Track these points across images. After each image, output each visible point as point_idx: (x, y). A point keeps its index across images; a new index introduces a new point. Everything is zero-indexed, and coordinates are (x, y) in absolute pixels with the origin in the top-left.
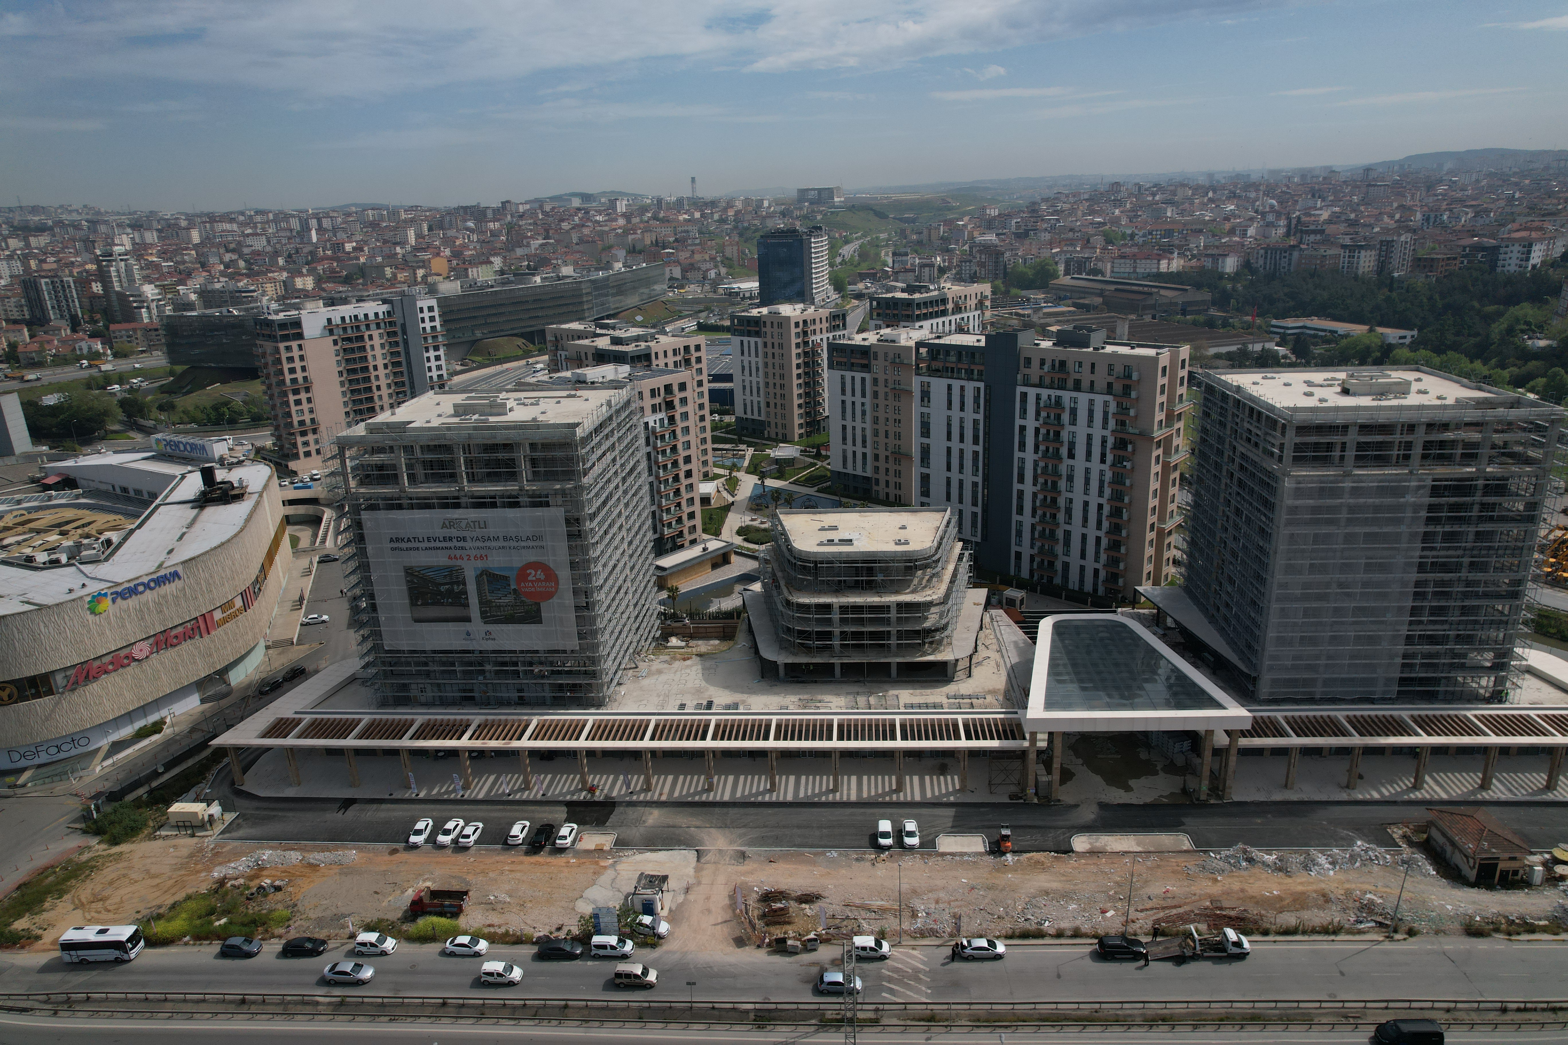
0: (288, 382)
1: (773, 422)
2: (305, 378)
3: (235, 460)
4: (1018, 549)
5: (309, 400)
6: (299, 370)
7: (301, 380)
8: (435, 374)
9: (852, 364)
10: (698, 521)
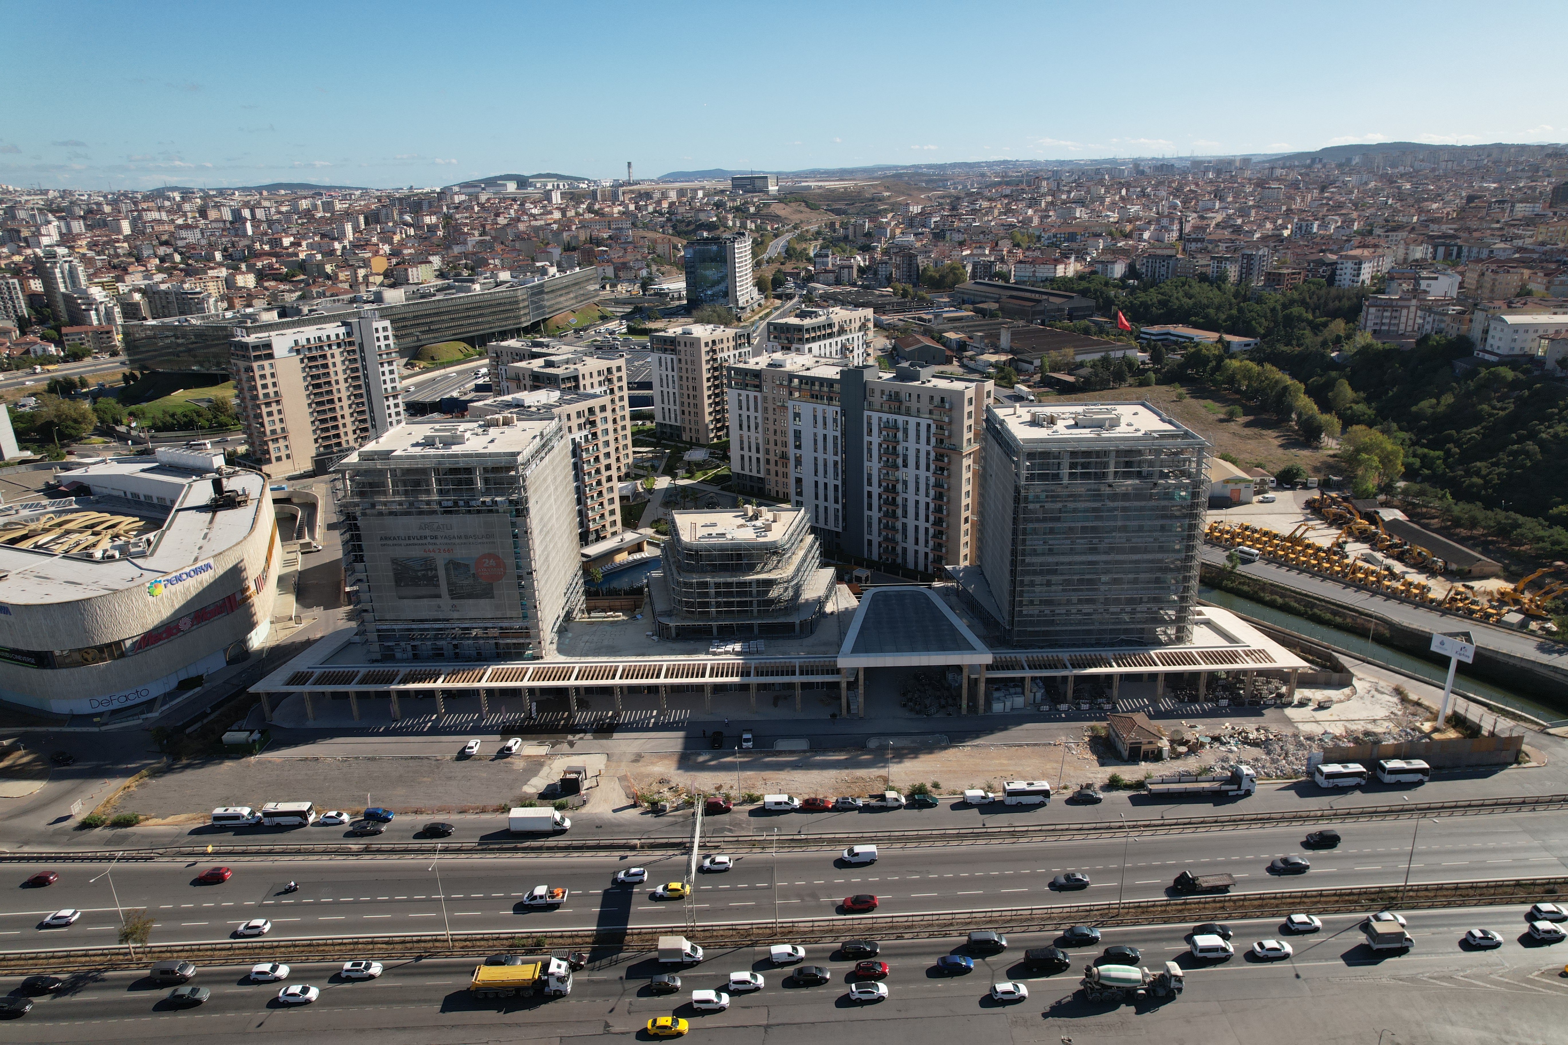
1: (688, 427)
2: (276, 393)
4: (869, 537)
5: (280, 412)
7: (272, 395)
9: (746, 385)
10: (618, 517)
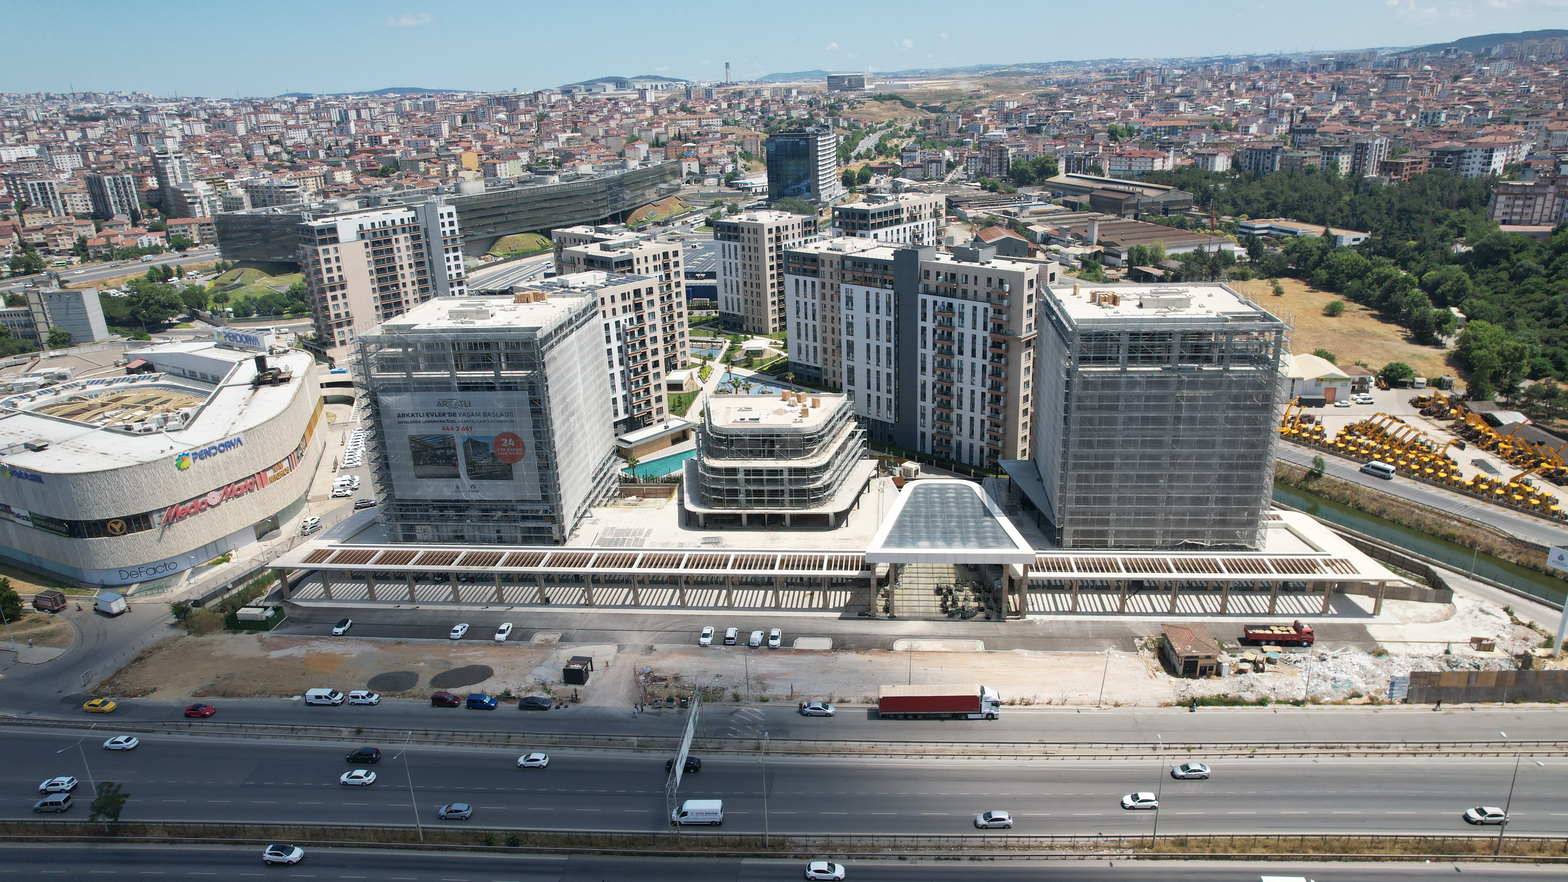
0: (326, 281)
1: (750, 316)
2: (341, 277)
3: (282, 350)
5: (344, 296)
6: (335, 270)
7: (337, 279)
8: (454, 272)
9: (805, 270)
10: (665, 404)
